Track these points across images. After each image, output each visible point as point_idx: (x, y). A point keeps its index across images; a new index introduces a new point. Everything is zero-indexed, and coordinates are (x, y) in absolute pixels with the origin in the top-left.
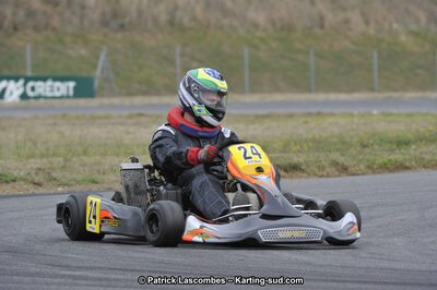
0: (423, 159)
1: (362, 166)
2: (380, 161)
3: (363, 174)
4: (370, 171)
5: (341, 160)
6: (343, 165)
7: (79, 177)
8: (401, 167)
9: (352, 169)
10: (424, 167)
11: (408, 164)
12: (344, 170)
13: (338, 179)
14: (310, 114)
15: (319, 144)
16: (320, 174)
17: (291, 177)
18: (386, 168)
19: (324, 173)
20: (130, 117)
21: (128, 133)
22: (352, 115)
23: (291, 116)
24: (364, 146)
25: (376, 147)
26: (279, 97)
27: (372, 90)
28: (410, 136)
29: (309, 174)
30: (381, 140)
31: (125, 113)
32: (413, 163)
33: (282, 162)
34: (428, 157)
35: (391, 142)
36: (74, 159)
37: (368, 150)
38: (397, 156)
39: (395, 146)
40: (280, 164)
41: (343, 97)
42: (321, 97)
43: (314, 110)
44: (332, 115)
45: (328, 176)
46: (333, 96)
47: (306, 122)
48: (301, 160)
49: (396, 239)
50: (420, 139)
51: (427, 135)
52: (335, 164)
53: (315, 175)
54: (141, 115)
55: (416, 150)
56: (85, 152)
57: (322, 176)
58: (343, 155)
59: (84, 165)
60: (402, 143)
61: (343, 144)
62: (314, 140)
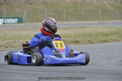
0: (113, 39)
1: (96, 41)
2: (101, 40)
3: (96, 43)
4: (98, 43)
5: (90, 39)
6: (91, 41)
7: (18, 45)
8: (107, 41)
9: (93, 42)
10: (113, 41)
11: (108, 40)
12: (91, 42)
13: (89, 45)
14: (82, 27)
15: (84, 35)
16: (84, 43)
17: (76, 44)
18: (102, 42)
19: (86, 43)
20: (33, 28)
21: (32, 33)
22: (93, 27)
23: (77, 28)
24: (97, 36)
25: (100, 36)
26: (73, 22)
27: (99, 20)
28: (109, 33)
29: (81, 44)
30: (101, 34)
31: (31, 27)
32: (110, 40)
33: (74, 40)
34: (114, 39)
35: (104, 35)
36: (17, 40)
37: (98, 37)
38: (106, 38)
39: (105, 36)
40: (73, 41)
41: (91, 22)
42: (85, 22)
43: (83, 26)
44: (88, 27)
45: (87, 44)
46: (88, 22)
47: (81, 29)
48: (79, 40)
49: (105, 61)
50: (112, 34)
51: (114, 32)
52: (88, 41)
53: (83, 44)
54: (35, 28)
55: (111, 37)
56: (20, 38)
57: (85, 44)
58: (91, 38)
59: (20, 42)
60: (107, 35)
61: (91, 35)
62: (83, 34)
